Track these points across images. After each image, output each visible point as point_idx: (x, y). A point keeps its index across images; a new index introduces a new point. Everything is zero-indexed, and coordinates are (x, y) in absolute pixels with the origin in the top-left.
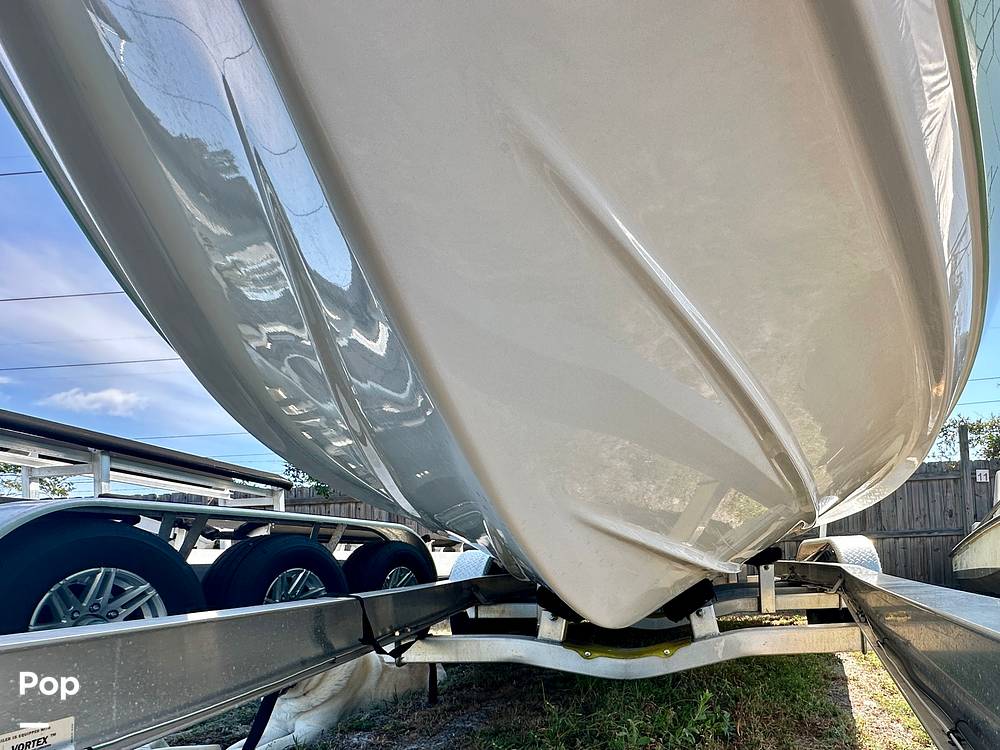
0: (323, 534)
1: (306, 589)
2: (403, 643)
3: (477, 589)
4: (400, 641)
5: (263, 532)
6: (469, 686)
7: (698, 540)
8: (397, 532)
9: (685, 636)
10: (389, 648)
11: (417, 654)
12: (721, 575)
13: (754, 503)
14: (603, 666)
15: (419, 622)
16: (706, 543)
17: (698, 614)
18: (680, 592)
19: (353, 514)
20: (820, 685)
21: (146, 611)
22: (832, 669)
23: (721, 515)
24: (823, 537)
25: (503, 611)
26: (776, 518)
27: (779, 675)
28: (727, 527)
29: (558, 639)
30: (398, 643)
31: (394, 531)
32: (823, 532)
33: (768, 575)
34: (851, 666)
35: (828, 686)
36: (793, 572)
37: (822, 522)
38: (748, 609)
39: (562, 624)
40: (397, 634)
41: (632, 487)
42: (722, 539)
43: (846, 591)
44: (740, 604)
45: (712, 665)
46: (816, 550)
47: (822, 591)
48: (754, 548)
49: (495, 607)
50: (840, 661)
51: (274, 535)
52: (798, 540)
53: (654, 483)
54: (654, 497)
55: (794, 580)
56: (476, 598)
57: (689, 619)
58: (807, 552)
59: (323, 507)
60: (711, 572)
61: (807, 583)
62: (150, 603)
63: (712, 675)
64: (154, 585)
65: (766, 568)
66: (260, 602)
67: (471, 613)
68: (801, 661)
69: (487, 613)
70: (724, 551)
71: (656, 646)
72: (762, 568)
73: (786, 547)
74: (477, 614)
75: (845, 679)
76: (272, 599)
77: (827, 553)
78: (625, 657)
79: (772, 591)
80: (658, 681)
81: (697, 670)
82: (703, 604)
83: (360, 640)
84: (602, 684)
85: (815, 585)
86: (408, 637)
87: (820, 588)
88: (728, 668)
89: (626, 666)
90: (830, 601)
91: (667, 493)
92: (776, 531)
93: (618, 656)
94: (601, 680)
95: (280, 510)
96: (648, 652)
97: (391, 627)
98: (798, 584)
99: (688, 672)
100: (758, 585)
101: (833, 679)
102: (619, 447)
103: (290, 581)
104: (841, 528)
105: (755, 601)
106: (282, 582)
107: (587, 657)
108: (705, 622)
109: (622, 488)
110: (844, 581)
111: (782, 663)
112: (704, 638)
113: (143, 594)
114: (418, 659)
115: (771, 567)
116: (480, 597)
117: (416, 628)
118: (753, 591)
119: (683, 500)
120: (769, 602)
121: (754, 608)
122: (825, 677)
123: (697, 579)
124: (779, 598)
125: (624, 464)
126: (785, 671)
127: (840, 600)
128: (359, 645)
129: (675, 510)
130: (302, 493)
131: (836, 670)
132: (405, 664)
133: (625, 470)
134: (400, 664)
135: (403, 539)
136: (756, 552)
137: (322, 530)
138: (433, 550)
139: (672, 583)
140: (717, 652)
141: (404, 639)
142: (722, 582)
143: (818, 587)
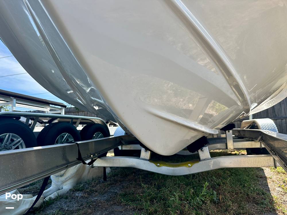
0: (74, 122)
1: (68, 140)
2: (94, 159)
3: (122, 139)
4: (93, 159)
5: (56, 121)
6: (117, 175)
7: (200, 120)
8: (98, 120)
9: (197, 159)
10: (87, 162)
11: (99, 163)
12: (210, 134)
13: (223, 106)
14: (164, 169)
15: (101, 151)
16: (203, 122)
17: (201, 150)
18: (193, 141)
19: (86, 115)
20: (255, 180)
21: (20, 147)
22: (260, 173)
23: (210, 111)
24: (251, 119)
25: (131, 147)
26: (232, 112)
27: (236, 175)
28: (211, 116)
29: (147, 159)
30: (92, 159)
31: (96, 120)
32: (251, 117)
33: (230, 134)
34: (268, 172)
35: (258, 181)
36: (240, 133)
37: (251, 113)
38: (222, 147)
39: (149, 153)
40: (92, 156)
41: (174, 100)
42: (210, 120)
43: (264, 141)
44: (219, 145)
45: (208, 171)
46: (249, 125)
47: (252, 141)
48: (223, 124)
49: (128, 146)
50: (263, 170)
51: (59, 122)
52: (241, 121)
53: (182, 98)
54: (182, 103)
55: (240, 137)
56: (122, 143)
57: (198, 152)
58: (245, 125)
59: (77, 113)
60: (206, 133)
61: (246, 138)
62: (21, 144)
63: (208, 174)
64: (22, 139)
65: (229, 132)
66: (53, 144)
67: (120, 148)
68: (246, 170)
69: (126, 148)
70: (211, 125)
71: (185, 163)
72: (227, 132)
73: (236, 124)
74: (122, 148)
75: (266, 178)
76: (57, 143)
77: (254, 126)
78: (173, 166)
79: (232, 141)
80: (187, 177)
81: (202, 173)
82: (203, 146)
83: (77, 159)
84: (165, 177)
85: (249, 138)
86: (95, 157)
87: (252, 139)
88: (215, 172)
89: (173, 170)
90: (256, 145)
91: (187, 102)
92: (232, 118)
93: (170, 166)
94: (164, 175)
95: (63, 114)
96: (181, 165)
97: (90, 153)
98: (242, 138)
99: (198, 174)
100: (226, 138)
101: (261, 178)
102: (170, 85)
103: (63, 137)
104: (258, 116)
105: (225, 145)
106: (61, 137)
107: (158, 166)
108: (205, 153)
109: (170, 100)
110: (262, 137)
111: (237, 170)
112: (204, 160)
113: (19, 141)
114: (99, 165)
115: (231, 131)
116: (123, 142)
117: (99, 154)
118: (224, 141)
119: (193, 105)
120: (231, 145)
121: (224, 147)
122: (257, 177)
123: (200, 136)
124: (235, 143)
125: (171, 91)
126: (239, 174)
127: (261, 144)
128: (76, 161)
129: (191, 108)
130: (71, 109)
131: (261, 174)
132: (94, 167)
133: (171, 93)
134: (93, 167)
135: (100, 123)
136: (224, 125)
137: (74, 120)
138: (110, 126)
139: (190, 138)
140: (210, 166)
141: (94, 158)
142: (211, 137)
143: (251, 139)
